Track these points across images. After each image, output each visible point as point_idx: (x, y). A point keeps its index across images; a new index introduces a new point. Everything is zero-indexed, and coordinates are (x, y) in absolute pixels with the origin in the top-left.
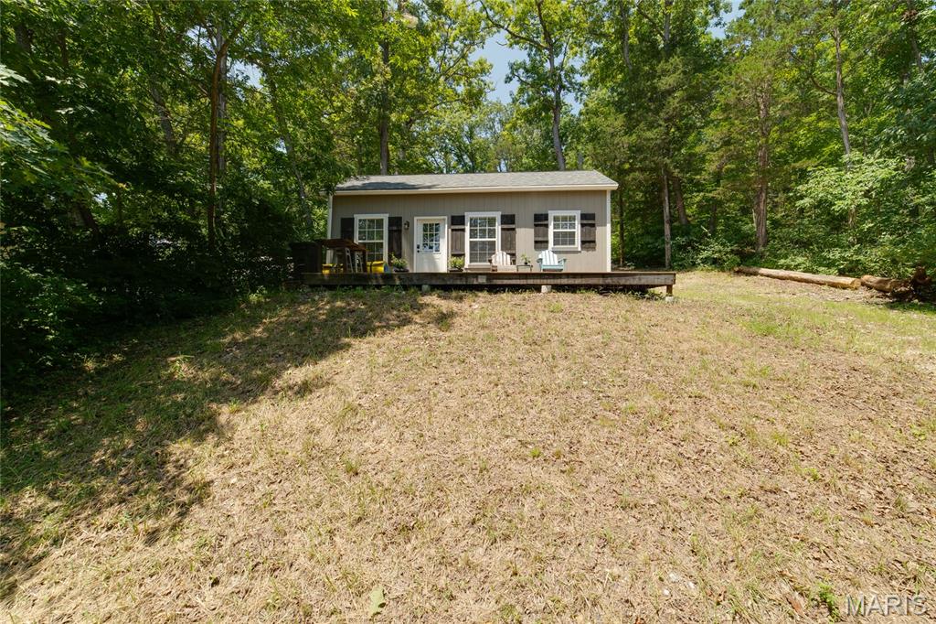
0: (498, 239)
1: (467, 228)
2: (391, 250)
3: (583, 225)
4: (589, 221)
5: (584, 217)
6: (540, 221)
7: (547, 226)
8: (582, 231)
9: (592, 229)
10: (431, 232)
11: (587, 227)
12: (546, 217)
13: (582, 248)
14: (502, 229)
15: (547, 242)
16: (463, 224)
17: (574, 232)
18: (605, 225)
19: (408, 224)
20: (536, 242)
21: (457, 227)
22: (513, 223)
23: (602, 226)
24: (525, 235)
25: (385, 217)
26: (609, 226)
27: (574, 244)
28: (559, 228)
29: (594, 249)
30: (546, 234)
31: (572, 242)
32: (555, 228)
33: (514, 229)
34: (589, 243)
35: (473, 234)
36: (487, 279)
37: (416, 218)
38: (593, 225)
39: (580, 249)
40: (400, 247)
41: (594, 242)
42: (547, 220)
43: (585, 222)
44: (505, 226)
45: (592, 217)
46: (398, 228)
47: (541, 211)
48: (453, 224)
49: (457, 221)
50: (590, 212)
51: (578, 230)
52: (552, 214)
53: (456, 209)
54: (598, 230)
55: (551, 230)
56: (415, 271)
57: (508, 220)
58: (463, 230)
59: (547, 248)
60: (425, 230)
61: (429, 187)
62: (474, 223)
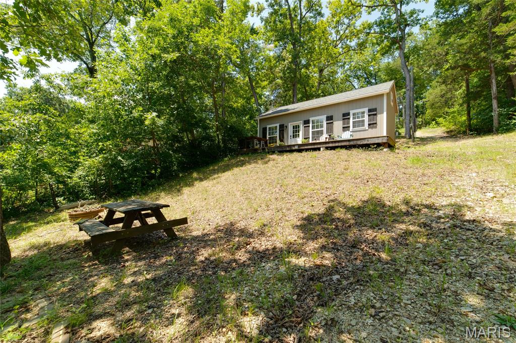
0: (325, 129)
1: (311, 125)
2: (280, 139)
3: (369, 115)
4: (373, 112)
5: (370, 111)
6: (346, 116)
7: (349, 119)
8: (369, 119)
9: (375, 116)
10: (296, 129)
11: (372, 116)
12: (348, 114)
13: (369, 128)
14: (327, 123)
15: (349, 127)
16: (309, 123)
17: (364, 120)
18: (383, 113)
19: (286, 127)
20: (343, 128)
21: (306, 125)
22: (332, 119)
23: (381, 114)
24: (338, 125)
25: (278, 125)
26: (385, 113)
27: (364, 126)
28: (356, 119)
29: (376, 127)
30: (349, 123)
31: (363, 125)
32: (353, 119)
33: (332, 123)
34: (372, 125)
35: (313, 128)
36: (298, 147)
37: (289, 124)
38: (376, 114)
39: (367, 128)
40: (283, 137)
41: (376, 123)
42: (349, 115)
43: (371, 113)
44: (328, 122)
45: (375, 110)
46: (283, 128)
47: (346, 111)
48: (304, 124)
49: (307, 122)
50: (374, 107)
51: (366, 118)
52: (352, 112)
53: (305, 117)
54: (379, 116)
55: (351, 121)
56: (289, 144)
57: (330, 118)
58: (309, 126)
59: (349, 130)
60: (294, 128)
61: (294, 109)
62: (313, 122)
